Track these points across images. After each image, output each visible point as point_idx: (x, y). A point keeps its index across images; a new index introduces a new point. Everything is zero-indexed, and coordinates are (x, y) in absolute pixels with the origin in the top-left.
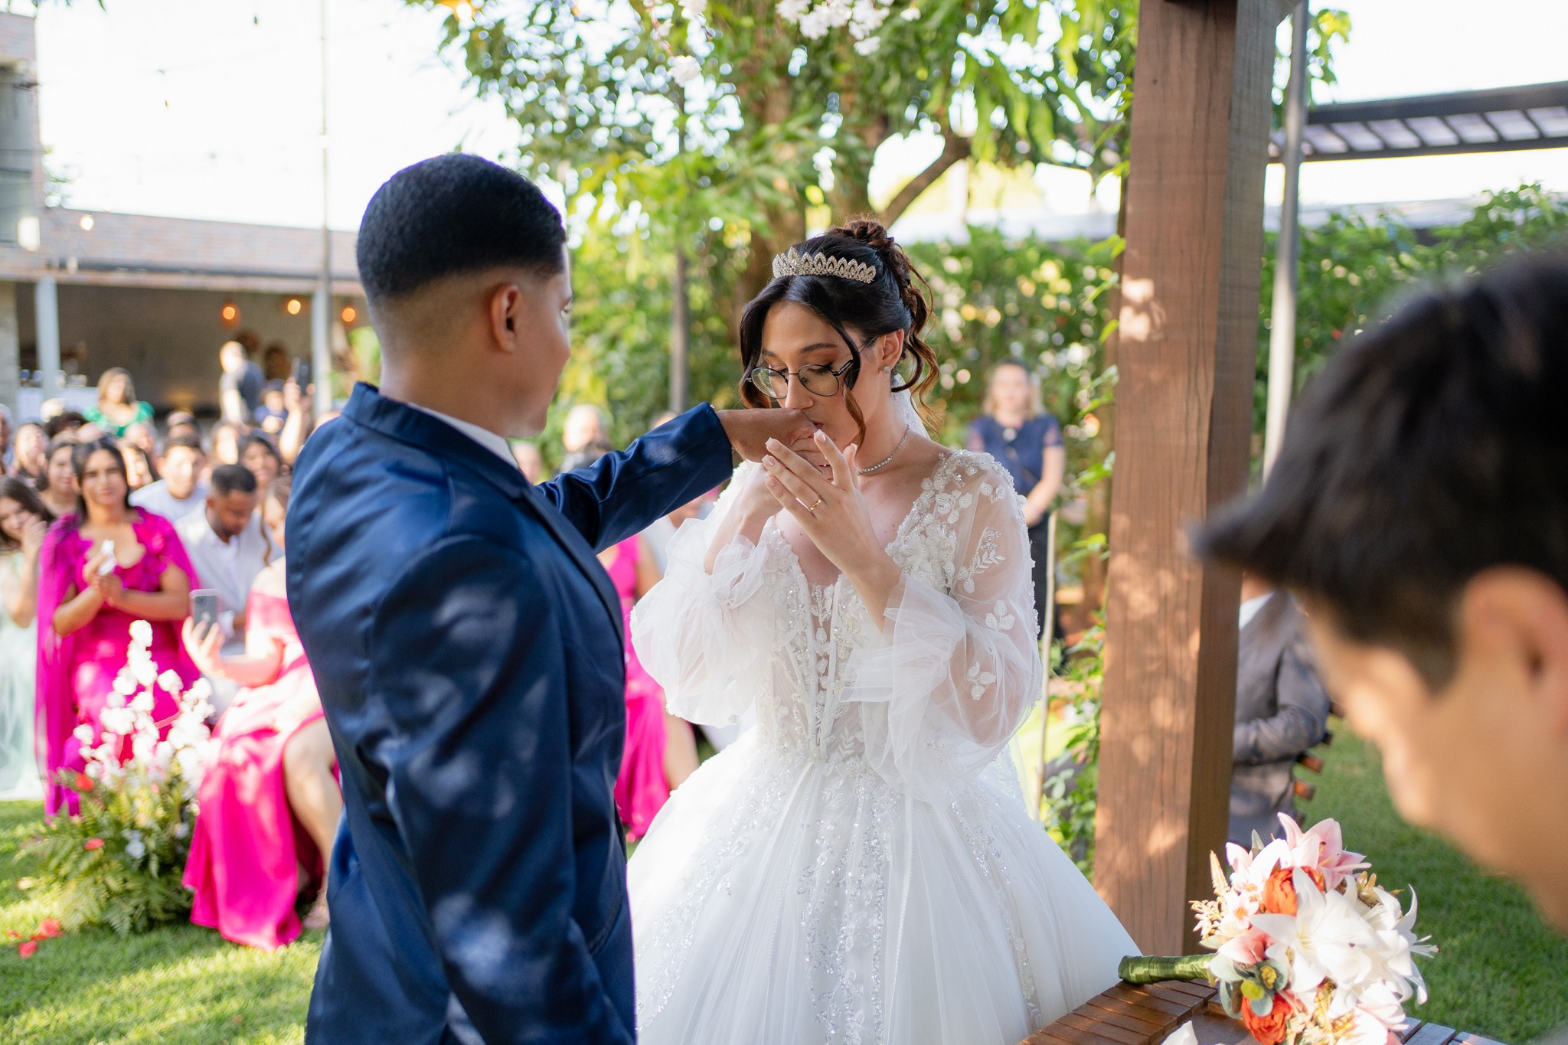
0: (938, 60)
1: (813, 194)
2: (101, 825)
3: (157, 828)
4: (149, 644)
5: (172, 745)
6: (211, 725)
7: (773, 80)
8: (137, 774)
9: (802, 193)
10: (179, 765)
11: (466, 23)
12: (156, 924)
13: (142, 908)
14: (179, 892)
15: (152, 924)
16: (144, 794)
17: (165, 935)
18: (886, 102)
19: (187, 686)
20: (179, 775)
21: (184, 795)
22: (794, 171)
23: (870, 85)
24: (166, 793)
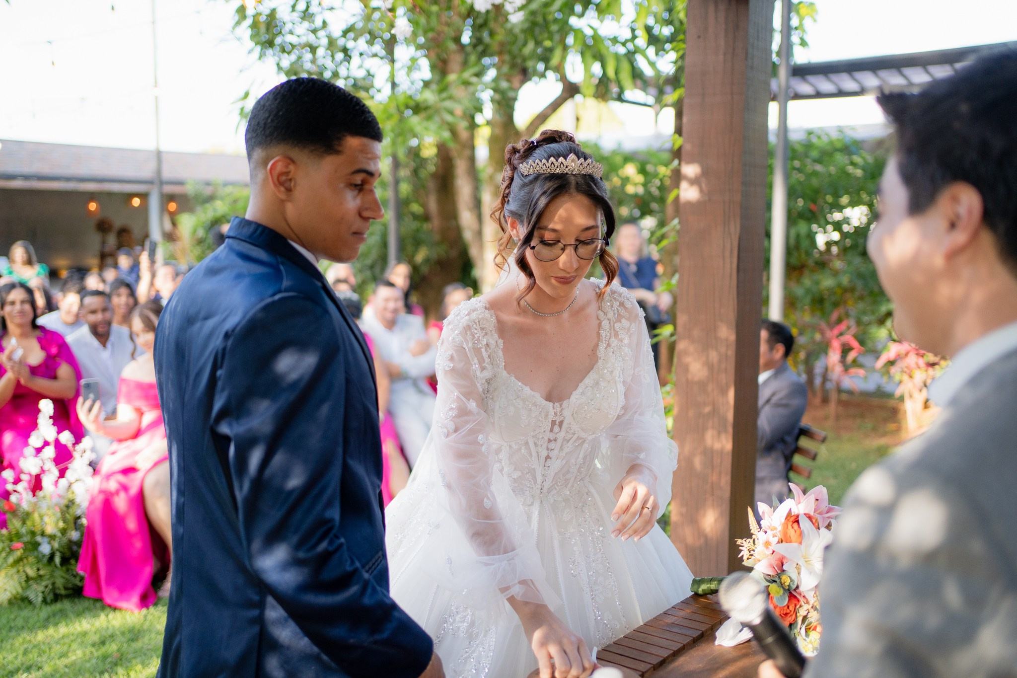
0: (559, 31)
1: (479, 119)
2: (21, 534)
3: (59, 534)
4: (52, 414)
5: (68, 480)
6: (94, 466)
7: (452, 46)
8: (45, 500)
9: (472, 118)
10: (73, 493)
11: (250, 12)
12: (59, 597)
13: (50, 587)
14: (75, 576)
15: (57, 598)
16: (50, 512)
17: (66, 604)
18: (524, 60)
19: (78, 441)
20: (73, 500)
21: (77, 513)
22: (467, 103)
23: (515, 49)
24: (64, 511)
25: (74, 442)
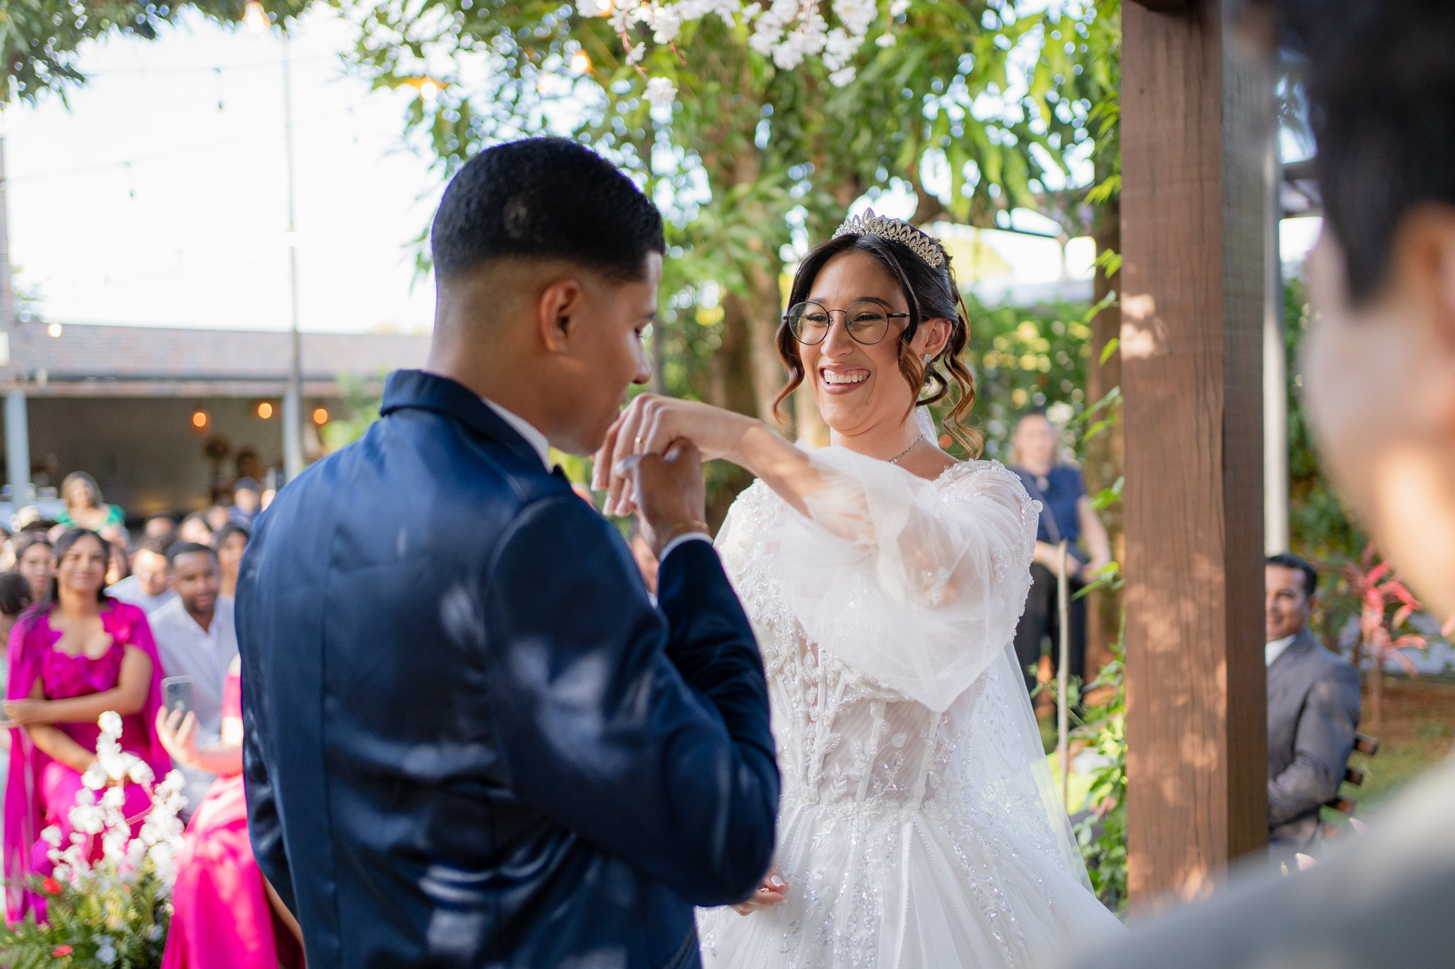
1: (786, 253)
2: (69, 931)
3: (129, 931)
4: (119, 736)
5: (143, 841)
6: (185, 818)
7: (741, 145)
8: (107, 874)
9: (776, 251)
10: (152, 862)
11: (430, 106)
16: (115, 895)
18: (856, 159)
19: (159, 777)
20: (152, 874)
21: (157, 895)
22: (767, 230)
23: (840, 145)
24: (138, 892)
25: (153, 779)
